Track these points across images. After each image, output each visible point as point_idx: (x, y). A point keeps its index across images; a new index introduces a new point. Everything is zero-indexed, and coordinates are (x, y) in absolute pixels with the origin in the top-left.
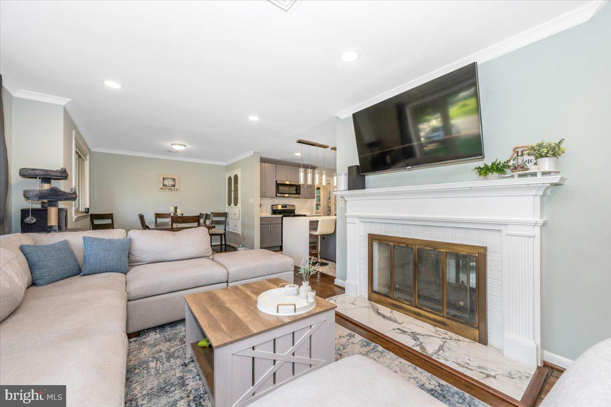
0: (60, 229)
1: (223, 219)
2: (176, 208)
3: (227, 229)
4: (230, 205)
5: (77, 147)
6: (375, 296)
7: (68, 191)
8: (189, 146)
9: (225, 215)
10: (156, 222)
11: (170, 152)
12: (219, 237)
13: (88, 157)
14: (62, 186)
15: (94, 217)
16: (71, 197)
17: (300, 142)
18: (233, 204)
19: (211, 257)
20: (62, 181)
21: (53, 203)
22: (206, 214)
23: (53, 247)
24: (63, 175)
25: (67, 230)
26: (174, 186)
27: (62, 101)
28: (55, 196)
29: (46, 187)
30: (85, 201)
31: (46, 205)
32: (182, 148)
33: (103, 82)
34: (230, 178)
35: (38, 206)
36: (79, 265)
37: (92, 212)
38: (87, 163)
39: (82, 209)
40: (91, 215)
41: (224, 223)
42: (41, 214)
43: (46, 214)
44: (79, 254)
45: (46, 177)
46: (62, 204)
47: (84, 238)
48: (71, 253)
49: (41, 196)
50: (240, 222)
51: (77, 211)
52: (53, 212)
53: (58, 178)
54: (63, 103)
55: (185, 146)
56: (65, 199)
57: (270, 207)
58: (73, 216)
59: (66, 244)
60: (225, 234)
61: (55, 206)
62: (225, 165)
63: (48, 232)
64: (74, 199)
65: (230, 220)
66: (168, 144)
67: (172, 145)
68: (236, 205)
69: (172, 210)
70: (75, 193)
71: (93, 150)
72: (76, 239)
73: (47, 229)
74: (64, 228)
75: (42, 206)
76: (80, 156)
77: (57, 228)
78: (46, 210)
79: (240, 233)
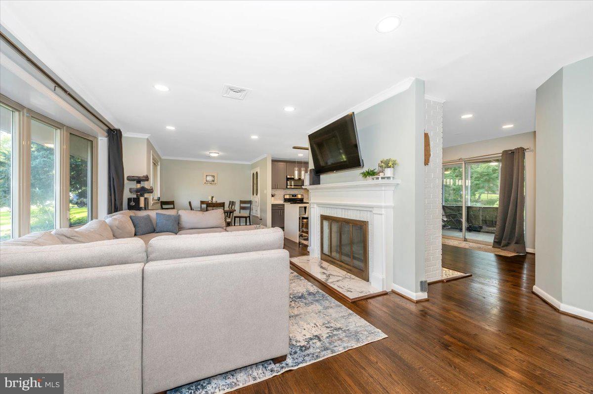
0: (145, 209)
1: (248, 205)
2: (212, 197)
3: (251, 213)
4: (253, 195)
5: (153, 159)
6: (324, 256)
7: (149, 188)
8: (221, 153)
9: (250, 202)
10: (201, 207)
11: (209, 157)
12: (245, 219)
13: (159, 164)
14: (146, 185)
15: (163, 203)
16: (150, 191)
17: (295, 148)
18: (255, 194)
19: (225, 228)
20: (146, 182)
21: (142, 195)
22: (233, 202)
23: (143, 217)
24: (146, 179)
25: (148, 210)
26: (213, 181)
27: (146, 136)
28: (143, 191)
29: (139, 186)
30: (157, 194)
31: (139, 196)
32: (216, 155)
33: (165, 127)
34: (253, 174)
35: (135, 196)
36: (154, 227)
37: (161, 200)
38: (159, 167)
39: (156, 198)
40: (161, 202)
41: (250, 209)
42: (137, 200)
43: (139, 201)
44: (154, 222)
45: (139, 181)
46: (146, 195)
47: (157, 213)
48: (151, 221)
49: (137, 191)
50: (259, 208)
51: (153, 199)
52: (142, 199)
53: (144, 180)
54: (147, 137)
55: (218, 153)
56: (148, 193)
57: (282, 196)
58: (151, 202)
59: (148, 216)
60: (249, 217)
61: (143, 196)
62: (250, 164)
63: (140, 210)
64: (152, 192)
65: (253, 206)
66: (207, 153)
67: (210, 153)
68: (257, 195)
69: (210, 198)
70: (152, 189)
71: (162, 158)
72: (153, 214)
73: (140, 209)
74: (147, 208)
75: (137, 196)
76: (155, 164)
77: (144, 208)
78: (139, 199)
79: (259, 216)
